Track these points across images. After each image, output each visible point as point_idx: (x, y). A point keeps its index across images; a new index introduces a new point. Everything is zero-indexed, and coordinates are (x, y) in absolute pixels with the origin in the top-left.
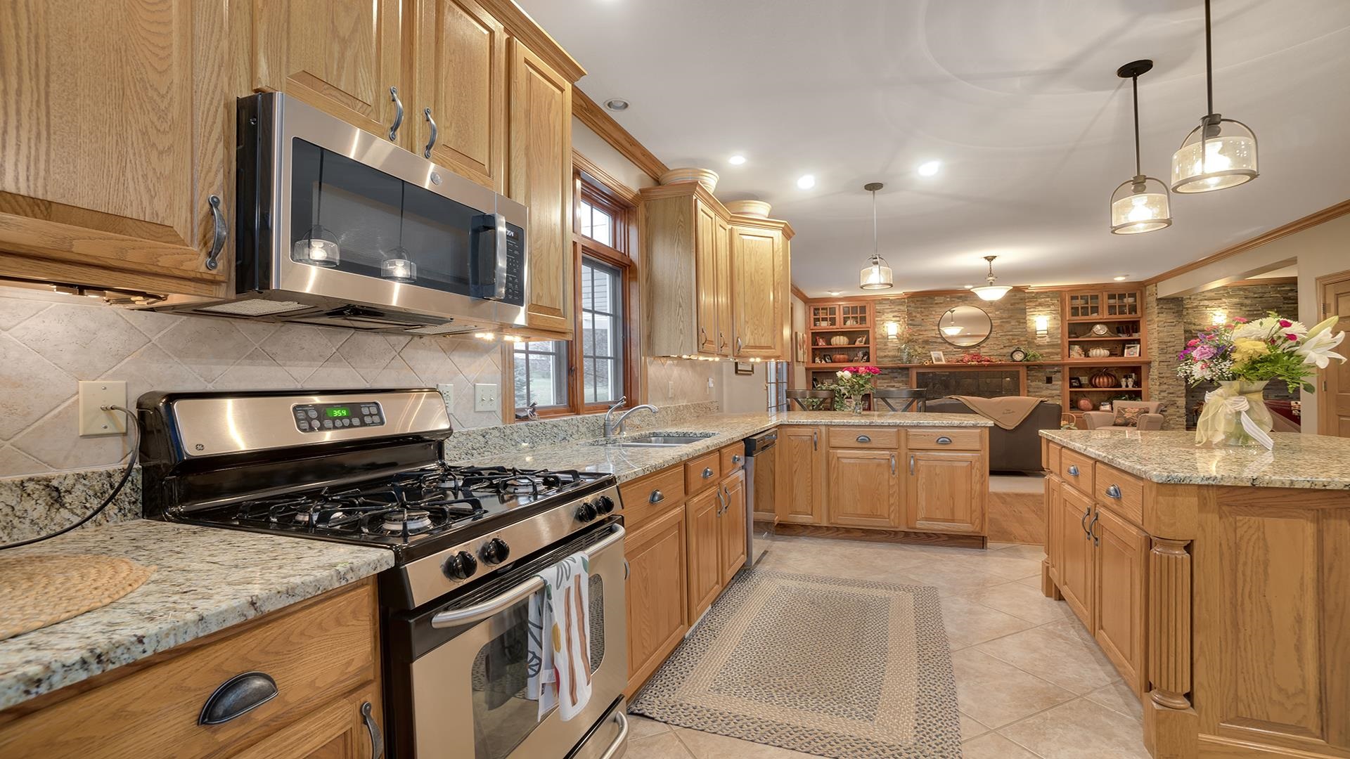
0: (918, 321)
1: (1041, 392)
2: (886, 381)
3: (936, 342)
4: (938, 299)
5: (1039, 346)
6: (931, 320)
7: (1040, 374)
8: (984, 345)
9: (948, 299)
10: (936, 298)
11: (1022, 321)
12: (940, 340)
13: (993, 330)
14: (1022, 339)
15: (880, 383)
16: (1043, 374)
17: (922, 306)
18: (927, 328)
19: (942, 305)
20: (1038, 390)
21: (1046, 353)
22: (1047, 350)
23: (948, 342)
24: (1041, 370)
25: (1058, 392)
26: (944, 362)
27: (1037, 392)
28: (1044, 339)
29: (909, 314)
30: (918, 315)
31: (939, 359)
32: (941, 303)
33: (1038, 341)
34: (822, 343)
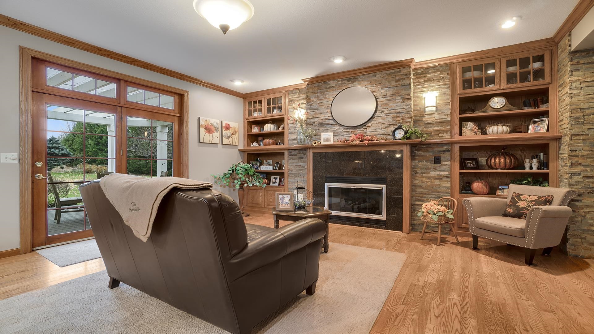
0: (315, 105)
1: (429, 173)
2: (295, 161)
3: (328, 124)
4: (332, 83)
5: (428, 124)
6: (326, 103)
7: (427, 154)
8: (370, 124)
9: (340, 82)
10: (329, 82)
11: (407, 97)
12: (332, 122)
13: (379, 108)
14: (407, 116)
15: (291, 163)
16: (431, 154)
17: (318, 91)
18: (322, 111)
19: (334, 89)
20: (426, 171)
21: (435, 131)
22: (436, 128)
23: (339, 124)
24: (430, 149)
25: (447, 173)
26: (332, 142)
27: (424, 173)
28: (433, 116)
29: (308, 99)
30: (315, 100)
31: (328, 140)
32: (333, 87)
33: (427, 119)
34: (256, 130)
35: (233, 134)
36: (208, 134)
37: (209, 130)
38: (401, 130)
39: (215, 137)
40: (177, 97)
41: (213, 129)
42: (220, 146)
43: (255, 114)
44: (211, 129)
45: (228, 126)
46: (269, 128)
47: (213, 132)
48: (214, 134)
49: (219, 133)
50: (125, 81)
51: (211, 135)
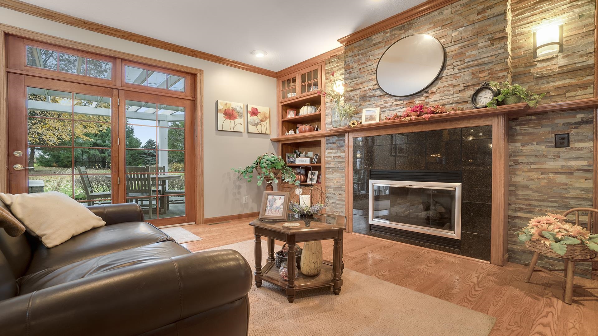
0: (355, 72)
1: (544, 163)
2: (334, 151)
3: (373, 96)
4: (378, 38)
5: (541, 77)
6: (369, 68)
7: (541, 131)
8: (434, 89)
9: (388, 35)
10: (374, 37)
11: (498, 35)
12: (378, 93)
13: (448, 62)
14: (498, 68)
15: (329, 153)
16: (549, 129)
17: (360, 52)
18: (364, 80)
19: (381, 45)
20: (537, 160)
21: (556, 88)
22: (559, 83)
23: (388, 94)
24: (544, 122)
25: (585, 163)
26: (377, 121)
27: (533, 163)
28: (553, 62)
30: (355, 65)
31: (372, 118)
32: (379, 43)
33: (539, 68)
34: (291, 115)
35: (262, 121)
36: (228, 121)
37: (230, 115)
38: (488, 91)
39: (239, 124)
40: (189, 77)
41: (235, 113)
42: (245, 134)
43: (290, 95)
44: (232, 114)
45: (255, 111)
46: (306, 111)
47: (235, 118)
48: (236, 120)
49: (243, 119)
50: (123, 60)
51: (232, 121)
